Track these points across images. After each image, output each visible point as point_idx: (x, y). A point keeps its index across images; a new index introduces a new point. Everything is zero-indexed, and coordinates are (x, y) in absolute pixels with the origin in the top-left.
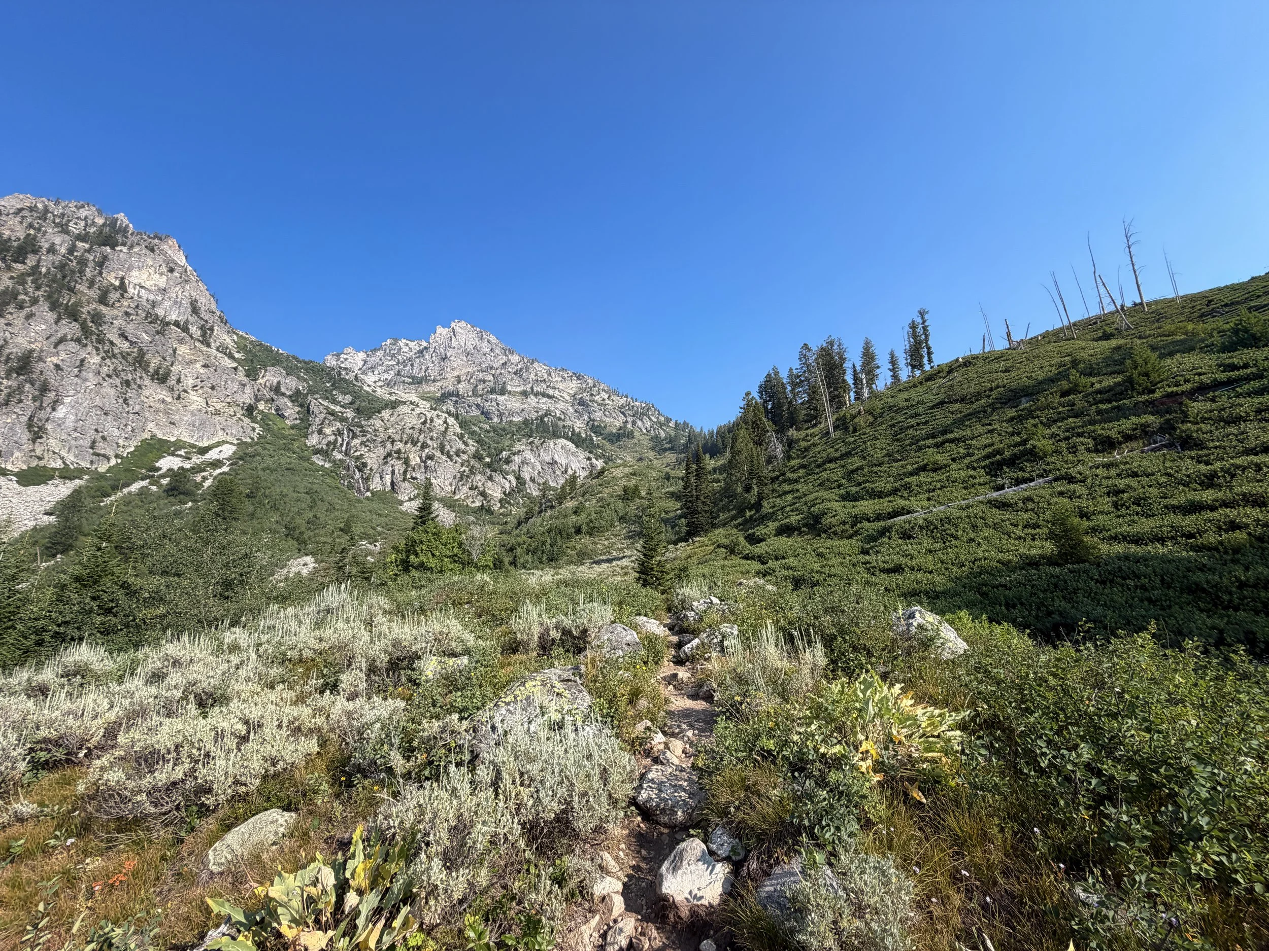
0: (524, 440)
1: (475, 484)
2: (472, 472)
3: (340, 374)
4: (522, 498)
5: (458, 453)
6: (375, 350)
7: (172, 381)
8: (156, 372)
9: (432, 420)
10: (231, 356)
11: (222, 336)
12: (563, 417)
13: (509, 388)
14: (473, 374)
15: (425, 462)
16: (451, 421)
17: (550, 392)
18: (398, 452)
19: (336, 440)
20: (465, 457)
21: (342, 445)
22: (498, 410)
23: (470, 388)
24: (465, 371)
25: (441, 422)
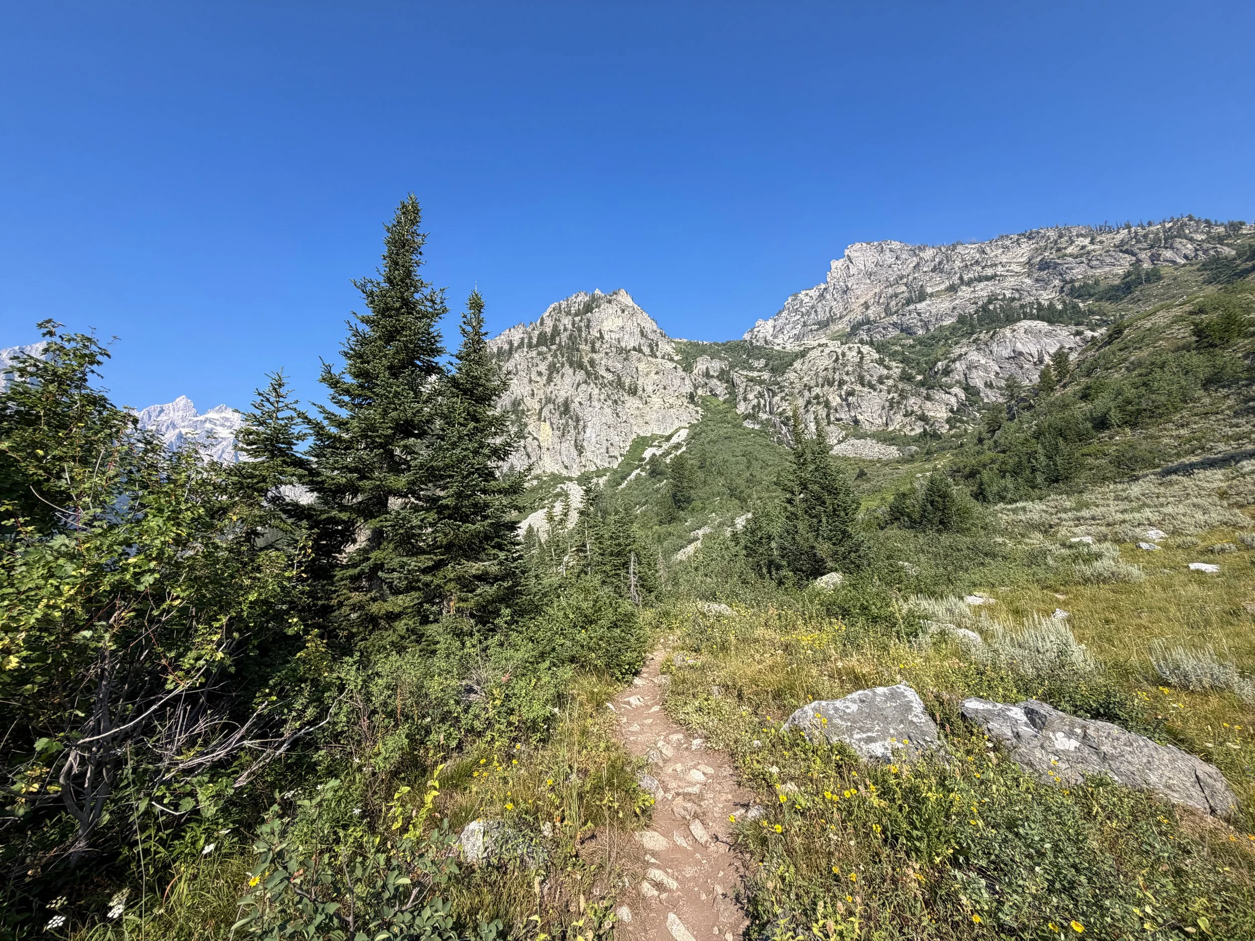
0: (964, 341)
1: (909, 409)
2: (903, 396)
3: (751, 343)
4: (978, 411)
5: (881, 381)
6: (780, 312)
7: (640, 392)
8: (630, 388)
9: (844, 355)
10: (671, 360)
11: (666, 347)
12: (1017, 296)
13: (929, 290)
14: (881, 292)
15: (846, 400)
16: (866, 349)
17: (989, 272)
18: (817, 397)
19: (759, 403)
20: (890, 382)
21: (765, 406)
22: (921, 320)
23: (880, 309)
24: (871, 294)
25: (854, 354)
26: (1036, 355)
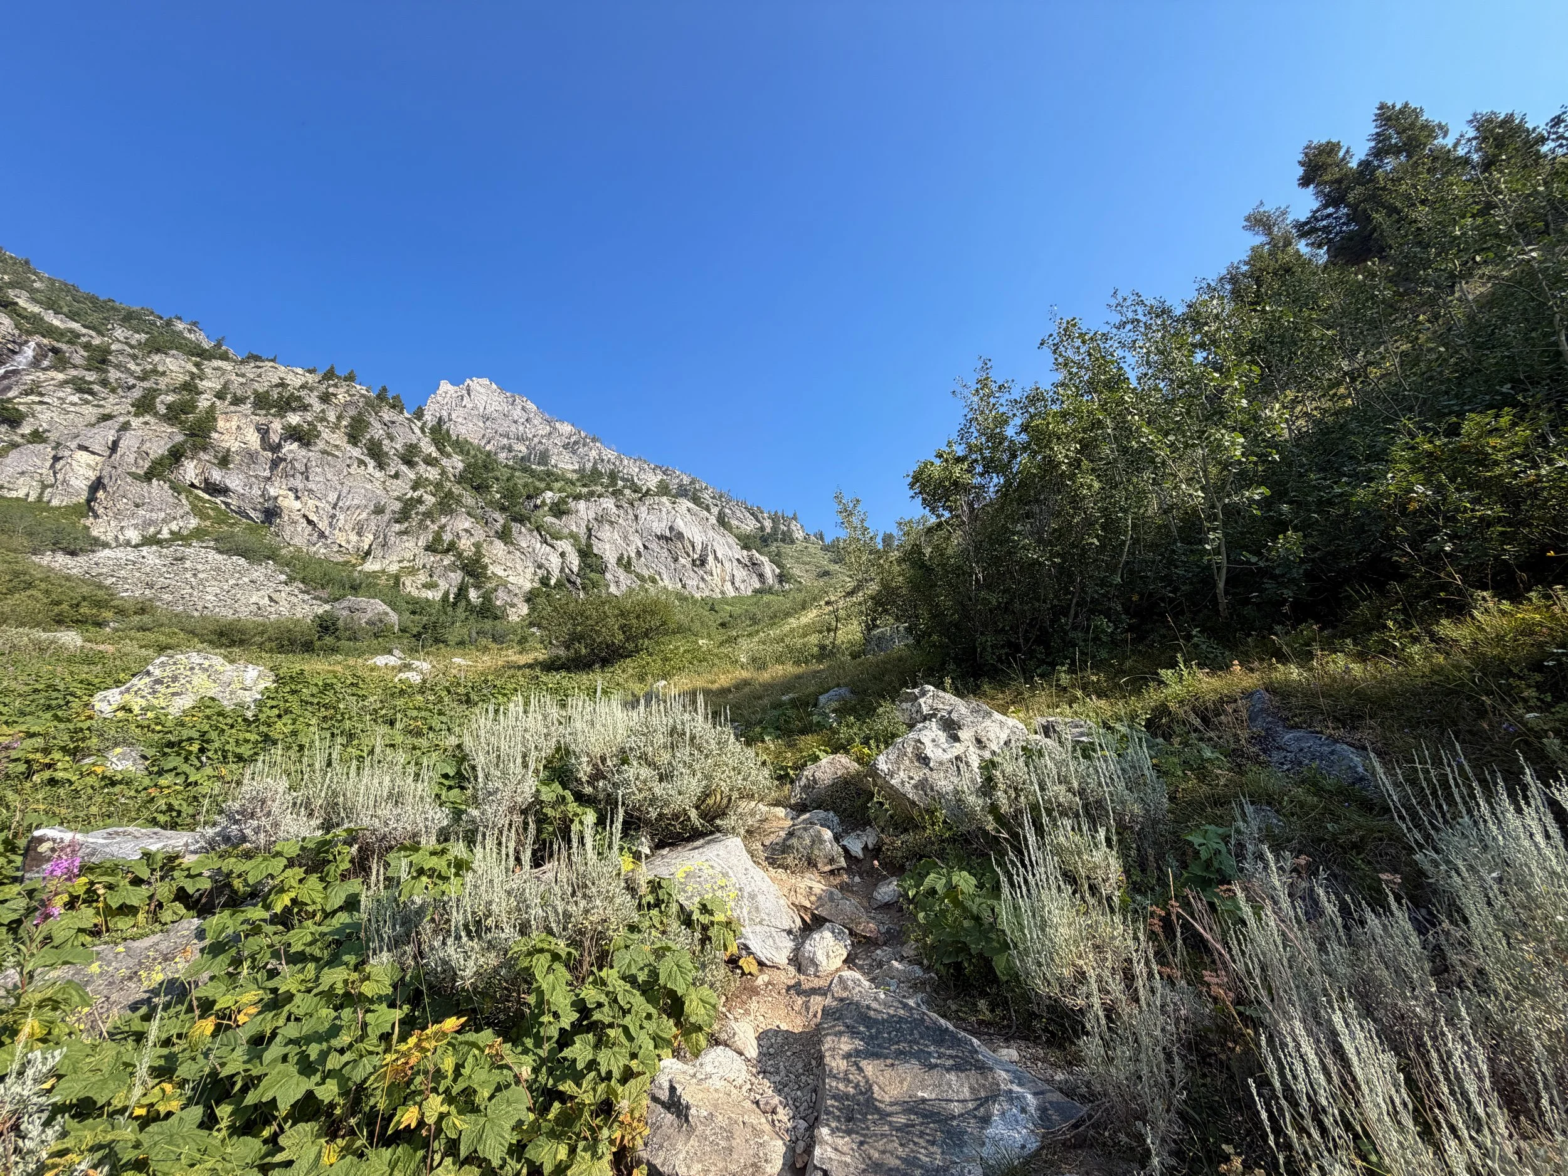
14: (493, 438)
26: (699, 548)
